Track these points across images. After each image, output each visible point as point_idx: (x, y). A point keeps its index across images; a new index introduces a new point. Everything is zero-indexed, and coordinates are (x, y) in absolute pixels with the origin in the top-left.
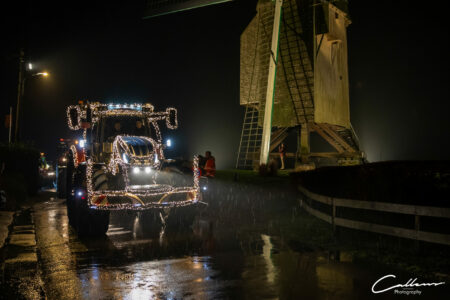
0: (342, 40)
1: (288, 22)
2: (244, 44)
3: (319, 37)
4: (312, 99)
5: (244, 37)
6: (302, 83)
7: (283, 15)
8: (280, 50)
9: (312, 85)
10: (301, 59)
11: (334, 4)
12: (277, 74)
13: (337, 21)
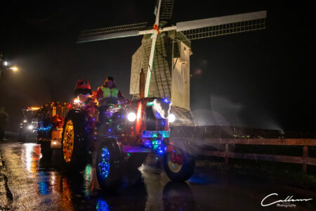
0: (187, 62)
1: (159, 50)
2: (134, 61)
3: (175, 59)
4: (170, 93)
5: (134, 56)
6: (165, 84)
7: (156, 46)
8: (154, 65)
9: (170, 85)
10: (165, 70)
11: (184, 42)
12: (151, 78)
13: (185, 51)
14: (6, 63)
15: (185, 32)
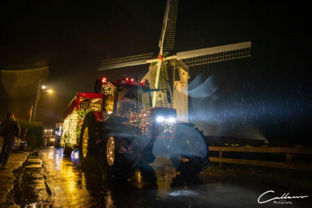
0: (186, 85)
1: (163, 75)
3: (176, 82)
7: (161, 72)
9: (172, 103)
11: (183, 68)
13: (184, 76)
14: (44, 87)
15: (184, 60)
